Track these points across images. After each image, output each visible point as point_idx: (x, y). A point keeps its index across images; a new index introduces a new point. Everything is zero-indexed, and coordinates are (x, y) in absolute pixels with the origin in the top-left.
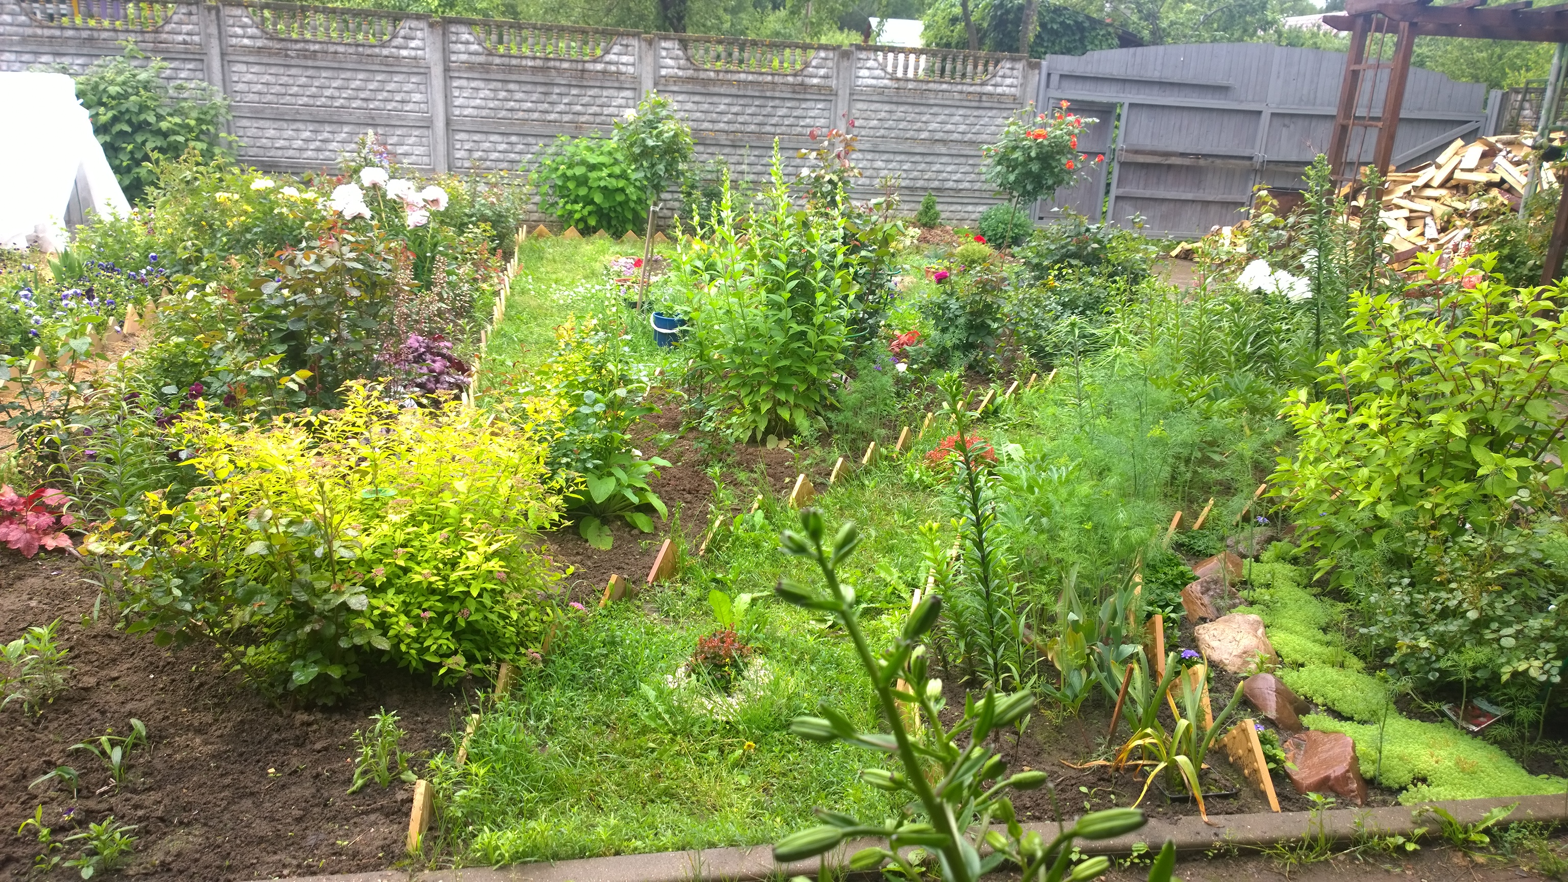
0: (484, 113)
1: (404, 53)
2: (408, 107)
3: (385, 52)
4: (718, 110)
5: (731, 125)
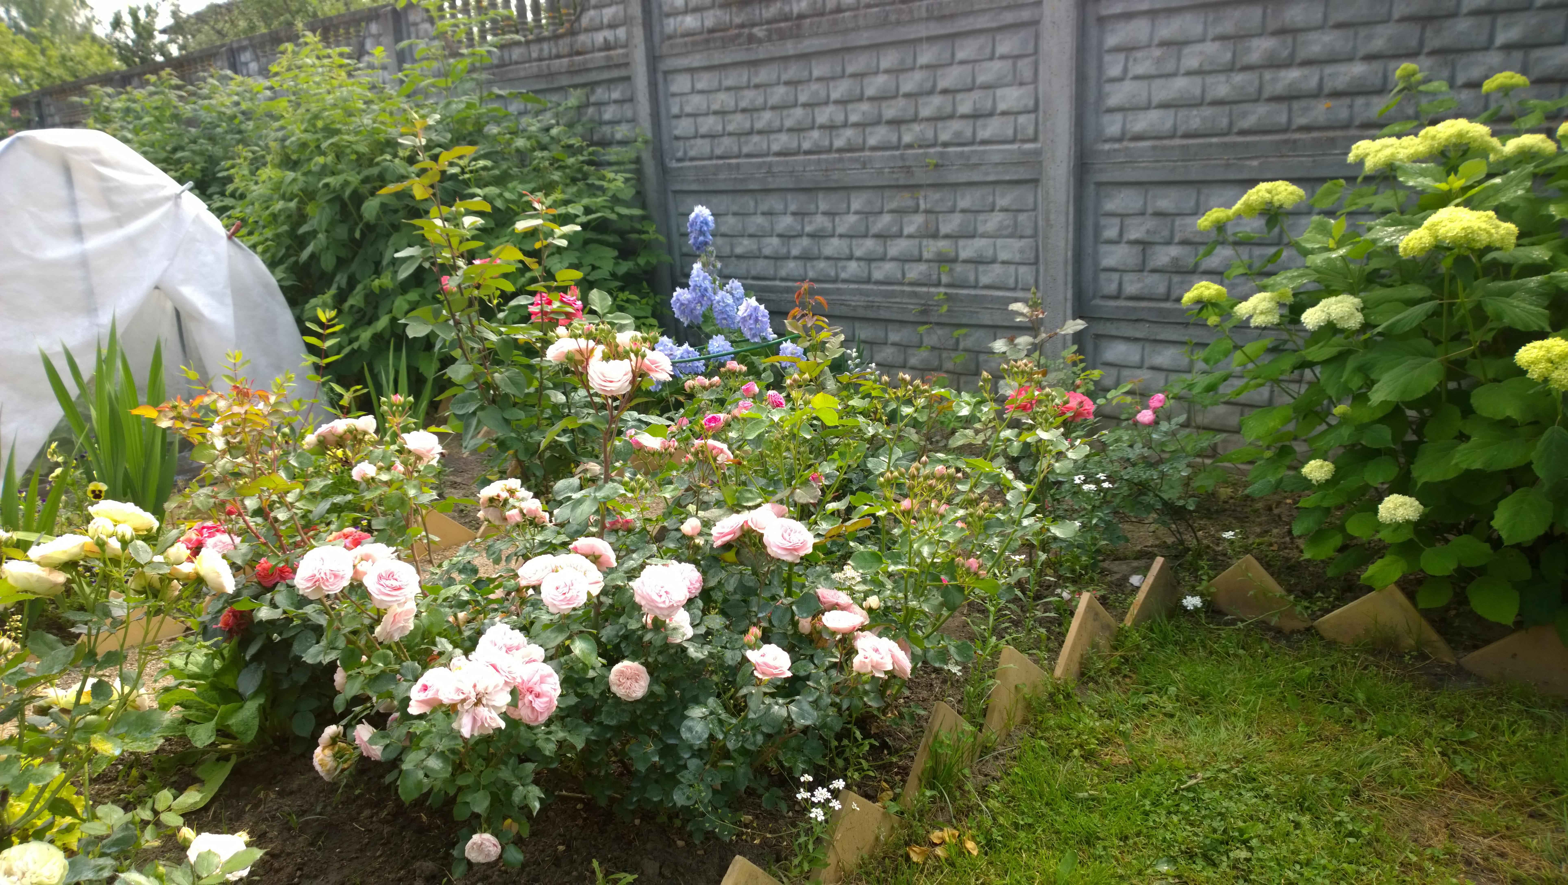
2: (990, 129)
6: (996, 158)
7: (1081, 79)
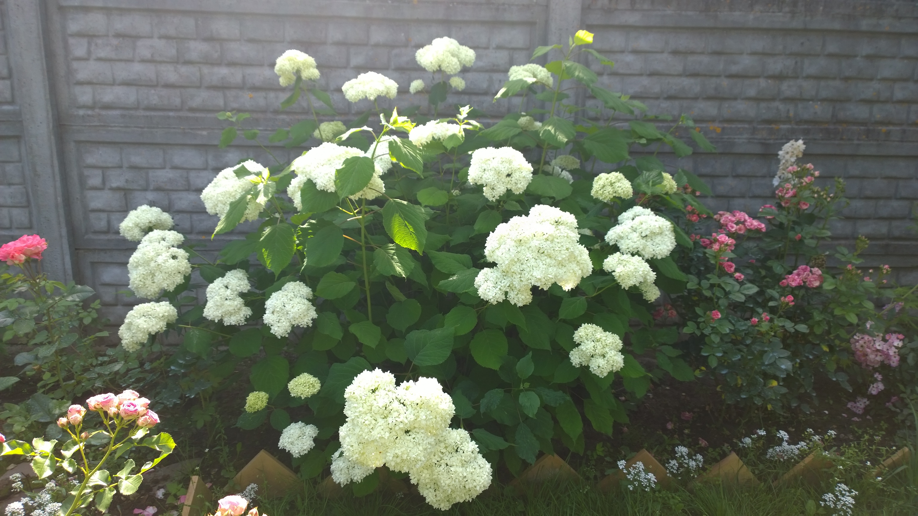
0: (153, 97)
4: (734, 69)
5: (763, 105)
7: (49, 55)
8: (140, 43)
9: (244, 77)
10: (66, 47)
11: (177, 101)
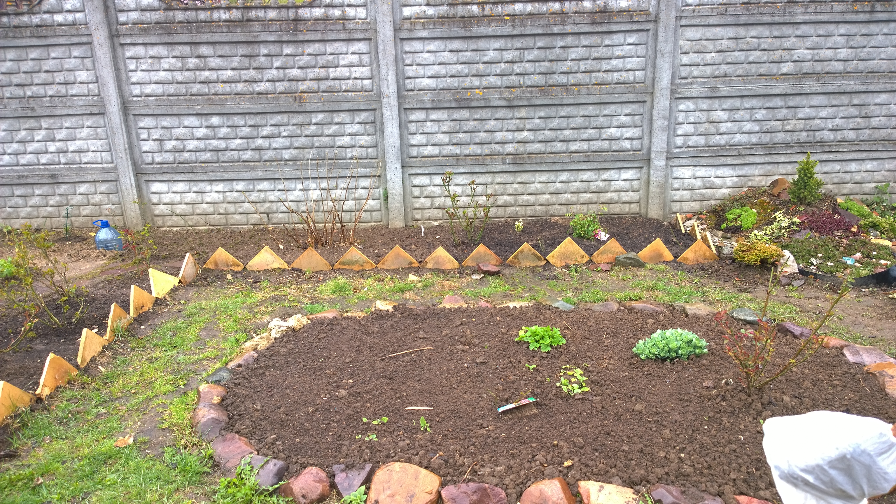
0: (171, 89)
1: (59, 18)
2: (74, 90)
3: (36, 19)
4: (486, 59)
5: (505, 78)
6: (81, 103)
7: (117, 69)
8: (163, 61)
9: (218, 76)
10: (125, 65)
11: (184, 91)
